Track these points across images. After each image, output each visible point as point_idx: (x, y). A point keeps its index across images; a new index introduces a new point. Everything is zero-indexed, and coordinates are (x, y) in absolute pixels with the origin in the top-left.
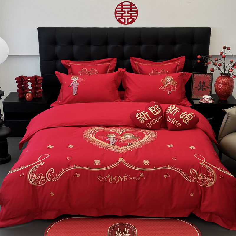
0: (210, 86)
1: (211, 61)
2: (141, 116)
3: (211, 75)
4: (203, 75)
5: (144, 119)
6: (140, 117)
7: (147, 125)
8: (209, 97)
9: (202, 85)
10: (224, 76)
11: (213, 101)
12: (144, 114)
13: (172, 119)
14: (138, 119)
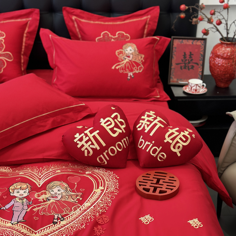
0: (201, 62)
1: (204, 14)
2: (85, 139)
3: (202, 41)
4: (190, 42)
5: (91, 146)
6: (83, 142)
7: (98, 159)
8: (199, 82)
9: (188, 60)
10: (227, 44)
11: (206, 90)
12: (91, 136)
13: (149, 143)
14: (79, 146)
